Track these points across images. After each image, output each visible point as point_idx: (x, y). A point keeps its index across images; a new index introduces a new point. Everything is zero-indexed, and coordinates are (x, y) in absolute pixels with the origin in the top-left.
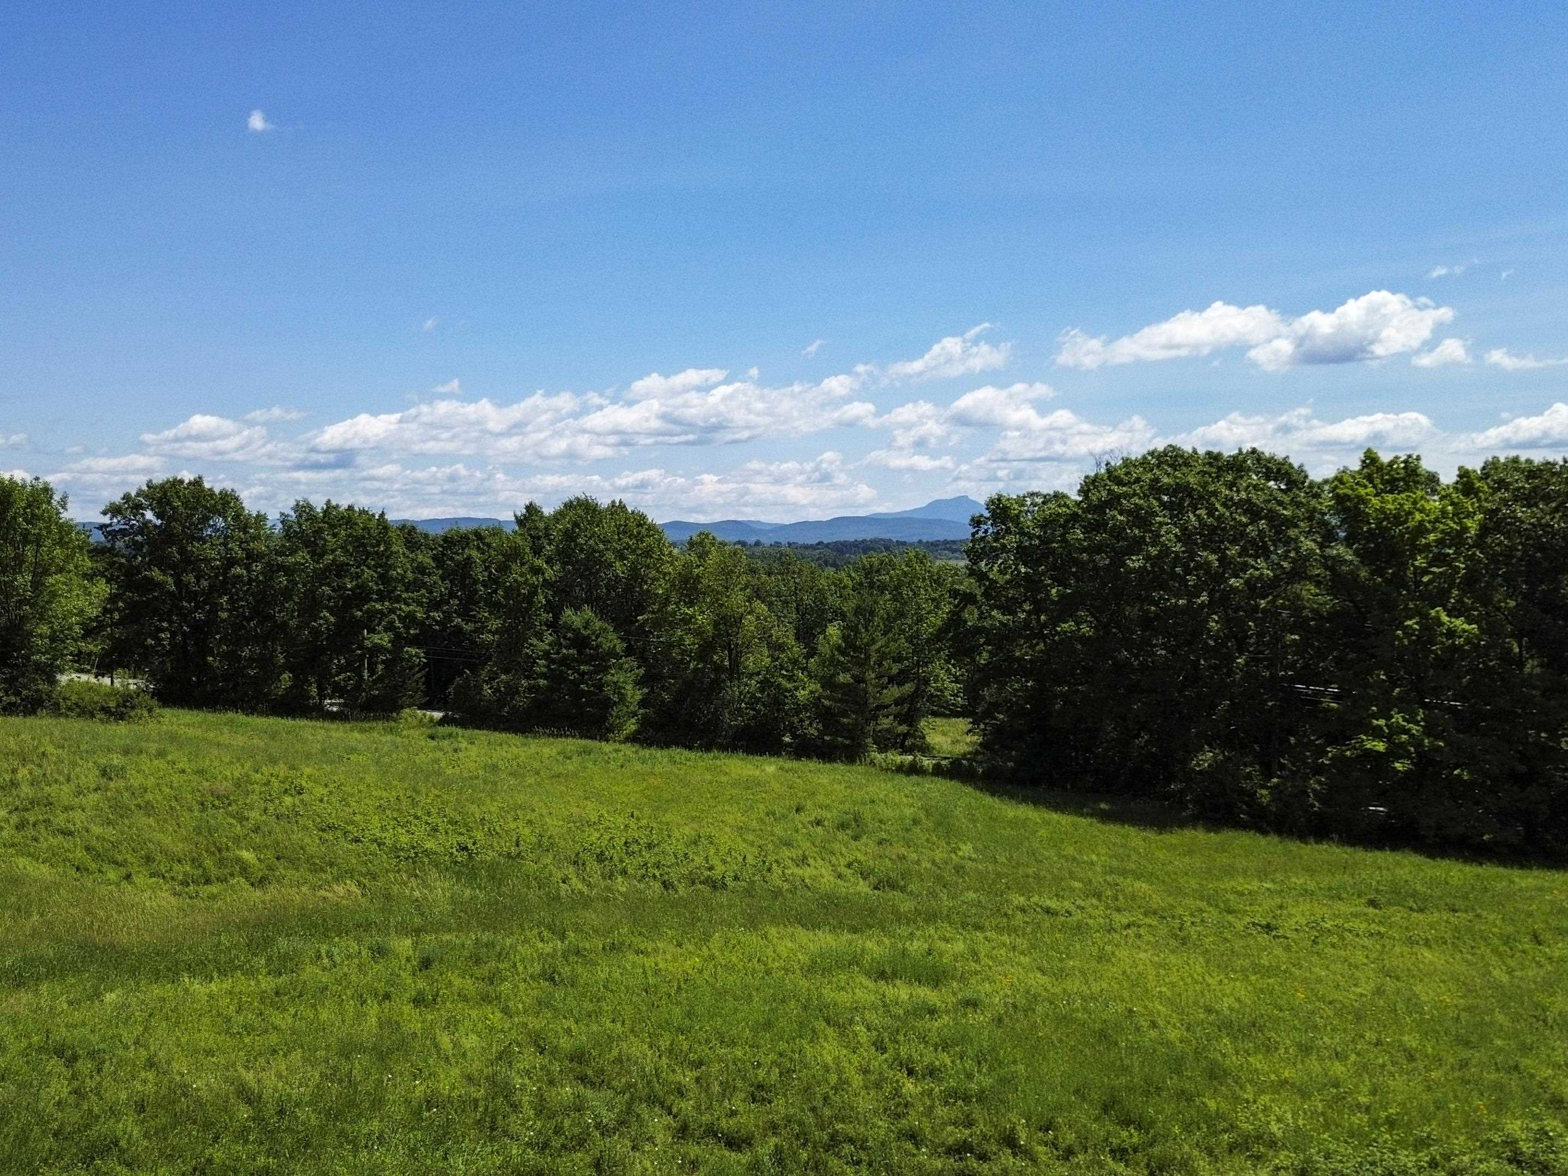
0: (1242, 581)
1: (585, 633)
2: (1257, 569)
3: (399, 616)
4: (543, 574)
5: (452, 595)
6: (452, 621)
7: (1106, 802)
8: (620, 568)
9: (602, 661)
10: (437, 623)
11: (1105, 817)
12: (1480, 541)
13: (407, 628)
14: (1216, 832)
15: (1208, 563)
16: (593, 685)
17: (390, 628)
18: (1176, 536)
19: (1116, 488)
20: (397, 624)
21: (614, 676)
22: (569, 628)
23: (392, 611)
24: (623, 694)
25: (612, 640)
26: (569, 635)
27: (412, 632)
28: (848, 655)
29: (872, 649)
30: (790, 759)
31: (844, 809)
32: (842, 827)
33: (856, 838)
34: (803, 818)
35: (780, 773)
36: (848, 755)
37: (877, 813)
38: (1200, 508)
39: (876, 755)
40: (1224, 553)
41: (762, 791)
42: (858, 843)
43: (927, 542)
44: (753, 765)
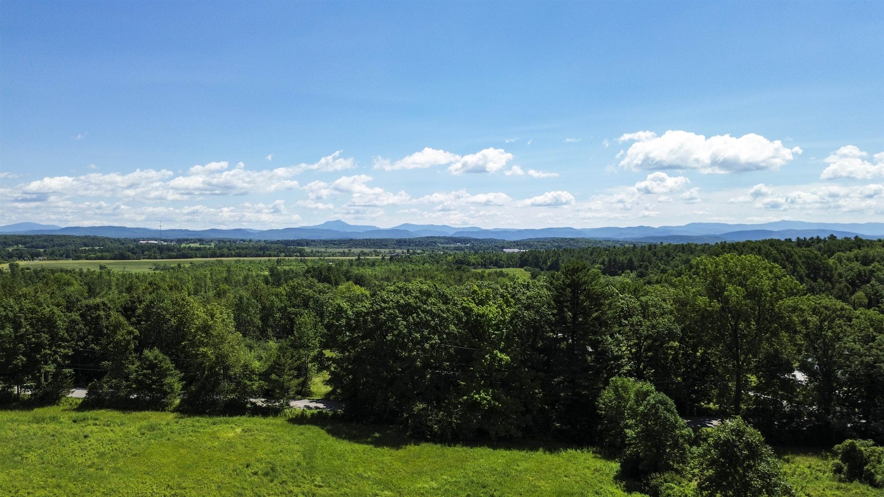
1: (155, 362)
3: (60, 356)
4: (133, 334)
5: (89, 333)
6: (90, 346)
7: (378, 433)
8: (173, 322)
9: (163, 374)
10: (81, 347)
11: (378, 443)
12: (511, 322)
13: (64, 361)
14: (418, 445)
15: (416, 337)
16: (158, 385)
17: (55, 361)
18: (404, 325)
19: (383, 305)
20: (59, 359)
21: (168, 380)
22: (147, 359)
23: (56, 352)
24: (173, 388)
25: (168, 364)
26: (147, 363)
27: (66, 362)
28: (276, 368)
29: (286, 365)
30: (250, 417)
31: (268, 460)
32: (266, 474)
33: (272, 481)
34: (250, 471)
35: (243, 433)
36: (275, 412)
37: (282, 460)
38: (413, 313)
39: (287, 411)
40: (422, 333)
41: (233, 451)
42: (272, 484)
43: (324, 240)
44: (231, 427)
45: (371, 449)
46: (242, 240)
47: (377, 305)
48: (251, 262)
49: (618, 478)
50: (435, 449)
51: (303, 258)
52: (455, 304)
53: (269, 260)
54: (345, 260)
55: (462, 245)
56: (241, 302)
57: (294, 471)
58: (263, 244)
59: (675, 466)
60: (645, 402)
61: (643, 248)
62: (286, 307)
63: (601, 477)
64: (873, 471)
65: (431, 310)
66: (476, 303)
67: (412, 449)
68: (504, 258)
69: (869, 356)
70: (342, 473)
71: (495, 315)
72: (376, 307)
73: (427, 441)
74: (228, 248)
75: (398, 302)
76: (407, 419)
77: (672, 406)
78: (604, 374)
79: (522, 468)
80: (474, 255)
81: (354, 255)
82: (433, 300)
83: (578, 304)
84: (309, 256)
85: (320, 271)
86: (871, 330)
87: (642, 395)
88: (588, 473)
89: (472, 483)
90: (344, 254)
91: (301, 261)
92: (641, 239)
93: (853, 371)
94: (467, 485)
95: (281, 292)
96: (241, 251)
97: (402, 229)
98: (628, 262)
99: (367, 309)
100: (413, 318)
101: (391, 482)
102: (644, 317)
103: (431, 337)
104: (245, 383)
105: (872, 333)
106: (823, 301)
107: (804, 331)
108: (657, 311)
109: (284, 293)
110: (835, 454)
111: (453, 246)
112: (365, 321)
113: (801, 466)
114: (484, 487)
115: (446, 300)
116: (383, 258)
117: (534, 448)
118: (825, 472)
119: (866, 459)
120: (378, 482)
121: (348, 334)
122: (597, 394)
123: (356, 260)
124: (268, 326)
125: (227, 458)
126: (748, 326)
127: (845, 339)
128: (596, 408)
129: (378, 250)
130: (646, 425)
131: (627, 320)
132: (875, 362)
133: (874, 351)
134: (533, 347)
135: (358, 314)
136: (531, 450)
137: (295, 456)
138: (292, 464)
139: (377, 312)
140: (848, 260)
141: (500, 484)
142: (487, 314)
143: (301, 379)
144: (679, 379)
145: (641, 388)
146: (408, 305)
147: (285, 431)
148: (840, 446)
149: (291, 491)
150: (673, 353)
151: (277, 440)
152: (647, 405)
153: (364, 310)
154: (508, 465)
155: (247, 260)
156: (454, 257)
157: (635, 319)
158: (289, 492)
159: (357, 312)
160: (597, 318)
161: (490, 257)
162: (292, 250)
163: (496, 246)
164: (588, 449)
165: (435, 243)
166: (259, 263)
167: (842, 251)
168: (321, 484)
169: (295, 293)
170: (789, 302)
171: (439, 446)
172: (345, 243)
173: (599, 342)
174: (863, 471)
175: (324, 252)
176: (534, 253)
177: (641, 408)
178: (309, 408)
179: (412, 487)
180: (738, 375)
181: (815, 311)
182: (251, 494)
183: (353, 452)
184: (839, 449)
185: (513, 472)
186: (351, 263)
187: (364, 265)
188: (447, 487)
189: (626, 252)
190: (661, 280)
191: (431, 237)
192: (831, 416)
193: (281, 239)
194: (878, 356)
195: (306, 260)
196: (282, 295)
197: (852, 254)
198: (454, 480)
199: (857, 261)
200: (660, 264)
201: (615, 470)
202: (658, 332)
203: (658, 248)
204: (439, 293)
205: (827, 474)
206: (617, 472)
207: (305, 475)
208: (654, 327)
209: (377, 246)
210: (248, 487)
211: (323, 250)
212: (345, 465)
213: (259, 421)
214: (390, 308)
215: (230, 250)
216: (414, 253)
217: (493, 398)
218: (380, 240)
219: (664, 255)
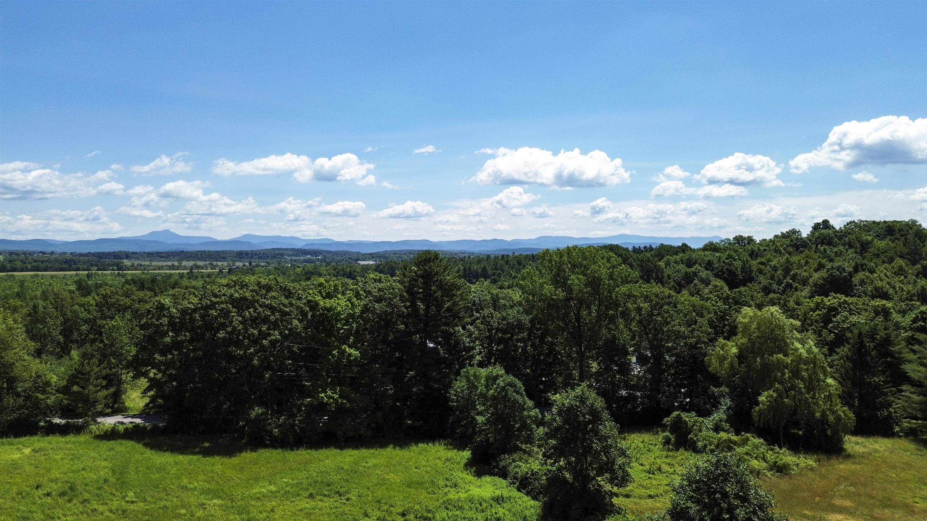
0: (267, 341)
2: (275, 336)
7: (207, 441)
11: (207, 453)
12: (361, 316)
14: (255, 452)
15: (253, 333)
18: (240, 321)
19: (213, 299)
28: (78, 378)
29: (92, 373)
30: (43, 436)
31: (67, 479)
32: (62, 494)
33: (70, 501)
34: (40, 492)
35: (33, 454)
36: (78, 430)
37: (85, 478)
38: (250, 308)
39: (93, 427)
40: (260, 329)
41: (18, 473)
42: (70, 505)
43: (148, 253)
44: (18, 448)
45: (198, 460)
46: (41, 252)
47: (207, 299)
48: (52, 277)
49: (469, 465)
50: (275, 454)
51: (121, 272)
52: (300, 299)
53: (77, 275)
54: (174, 274)
55: (312, 258)
56: (35, 311)
57: (100, 488)
58: (69, 257)
59: (524, 447)
60: (495, 386)
61: (496, 258)
62: (95, 319)
63: (452, 466)
64: (695, 439)
65: (271, 305)
66: (322, 296)
67: (248, 456)
68: (358, 270)
69: (692, 338)
70: (161, 486)
71: (344, 308)
72: (205, 302)
73: (266, 446)
74: (22, 261)
75: (232, 295)
76: (243, 427)
77: (521, 388)
78: (455, 365)
79: (370, 464)
80: (326, 266)
81: (185, 268)
82: (274, 294)
83: (431, 295)
84: (129, 270)
85: (141, 283)
86: (694, 314)
87: (492, 379)
88: (440, 463)
89: (316, 483)
90: (173, 267)
91: (119, 275)
92: (495, 251)
93: (679, 353)
94: (310, 485)
95: (89, 302)
96: (40, 264)
97: (243, 240)
98: (482, 271)
99: (194, 305)
100: (249, 312)
101: (222, 490)
102: (494, 310)
103: (270, 333)
104: (37, 397)
105: (695, 317)
106: (653, 289)
107: (637, 318)
108: (507, 304)
109: (93, 302)
110: (664, 427)
111: (302, 258)
112: (192, 320)
113: (636, 441)
114: (329, 486)
115: (288, 294)
116: (221, 271)
117: (383, 445)
118: (656, 445)
119: (690, 429)
120: (206, 492)
121: (171, 334)
122: (449, 385)
123: (188, 273)
124: (71, 342)
125: (10, 481)
126: (590, 313)
127: (672, 322)
128: (448, 400)
129: (215, 263)
130: (496, 408)
131: (479, 313)
132: (697, 343)
133: (696, 333)
134: (384, 342)
135: (184, 312)
136: (381, 447)
137: (102, 473)
138: (97, 481)
139: (207, 308)
140: (675, 263)
141: (347, 480)
142: (335, 308)
143: (112, 390)
144: (528, 371)
145: (491, 372)
146: (244, 299)
147: (90, 448)
148: (669, 419)
149: (95, 509)
150: (522, 345)
151: (79, 459)
152: (497, 388)
153: (190, 306)
154: (356, 463)
155: (47, 275)
156: (304, 269)
157: (486, 312)
158: (92, 511)
159: (182, 309)
160: (449, 309)
161: (343, 268)
162: (107, 263)
163: (350, 258)
164: (439, 441)
165: (282, 255)
166: (64, 278)
167: (671, 255)
168: (134, 499)
169: (107, 302)
170: (624, 289)
171: (279, 451)
172: (175, 256)
173: (451, 334)
174: (687, 440)
175: (148, 266)
176: (390, 263)
177: (491, 392)
178: (122, 423)
179: (247, 493)
180: (581, 362)
181: (647, 298)
182: (42, 517)
183: (176, 463)
184: (668, 421)
185: (361, 469)
186: (182, 276)
187: (197, 277)
188: (288, 488)
189: (480, 261)
190: (512, 285)
191: (277, 249)
192: (661, 395)
193: (92, 251)
194: (699, 337)
195: (125, 274)
196: (91, 305)
197: (678, 257)
198: (295, 482)
199: (683, 263)
200: (512, 272)
201: (466, 458)
202: (508, 323)
203: (510, 258)
204: (281, 286)
205: (657, 447)
206: (468, 459)
207: (114, 491)
208: (504, 319)
209: (213, 258)
210: (37, 510)
211: (147, 263)
212: (164, 478)
213: (55, 440)
214: (222, 303)
215: (25, 263)
216: (258, 266)
217: (341, 397)
218: (217, 252)
219: (516, 263)
